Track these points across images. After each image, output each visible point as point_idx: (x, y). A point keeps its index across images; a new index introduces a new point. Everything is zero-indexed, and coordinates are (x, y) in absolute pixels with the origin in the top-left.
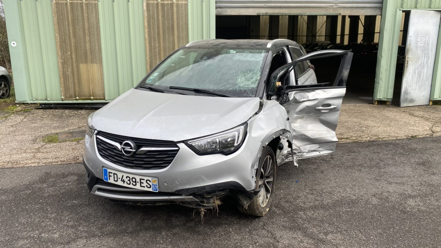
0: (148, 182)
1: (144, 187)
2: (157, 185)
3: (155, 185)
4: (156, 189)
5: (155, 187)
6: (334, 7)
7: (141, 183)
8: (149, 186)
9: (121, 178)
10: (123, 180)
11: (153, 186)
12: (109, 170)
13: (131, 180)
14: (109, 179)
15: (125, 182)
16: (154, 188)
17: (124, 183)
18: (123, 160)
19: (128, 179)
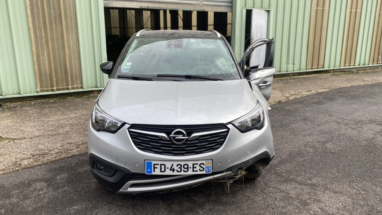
0: (202, 165)
1: (197, 171)
2: (210, 167)
3: (208, 167)
4: (209, 171)
5: (209, 169)
6: (200, 4)
7: (193, 167)
8: (202, 169)
9: (169, 168)
10: (172, 169)
11: (206, 168)
12: (153, 162)
13: (182, 168)
14: (154, 171)
15: (175, 170)
16: (207, 170)
17: (173, 172)
18: (172, 149)
19: (179, 166)
